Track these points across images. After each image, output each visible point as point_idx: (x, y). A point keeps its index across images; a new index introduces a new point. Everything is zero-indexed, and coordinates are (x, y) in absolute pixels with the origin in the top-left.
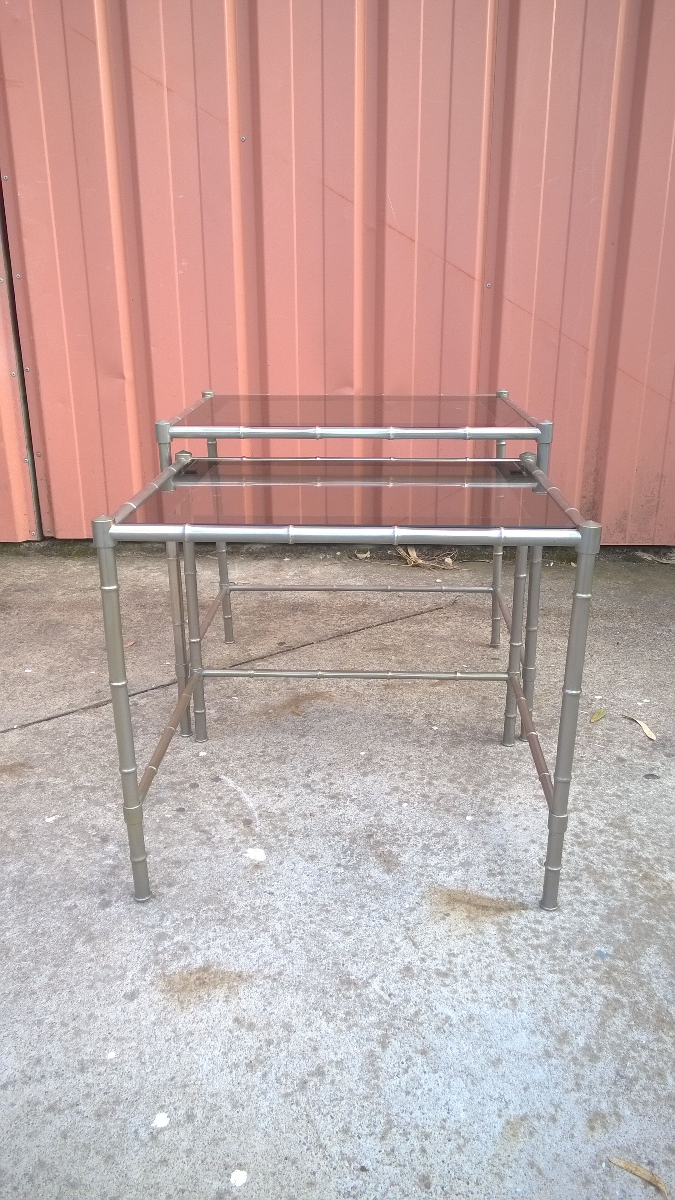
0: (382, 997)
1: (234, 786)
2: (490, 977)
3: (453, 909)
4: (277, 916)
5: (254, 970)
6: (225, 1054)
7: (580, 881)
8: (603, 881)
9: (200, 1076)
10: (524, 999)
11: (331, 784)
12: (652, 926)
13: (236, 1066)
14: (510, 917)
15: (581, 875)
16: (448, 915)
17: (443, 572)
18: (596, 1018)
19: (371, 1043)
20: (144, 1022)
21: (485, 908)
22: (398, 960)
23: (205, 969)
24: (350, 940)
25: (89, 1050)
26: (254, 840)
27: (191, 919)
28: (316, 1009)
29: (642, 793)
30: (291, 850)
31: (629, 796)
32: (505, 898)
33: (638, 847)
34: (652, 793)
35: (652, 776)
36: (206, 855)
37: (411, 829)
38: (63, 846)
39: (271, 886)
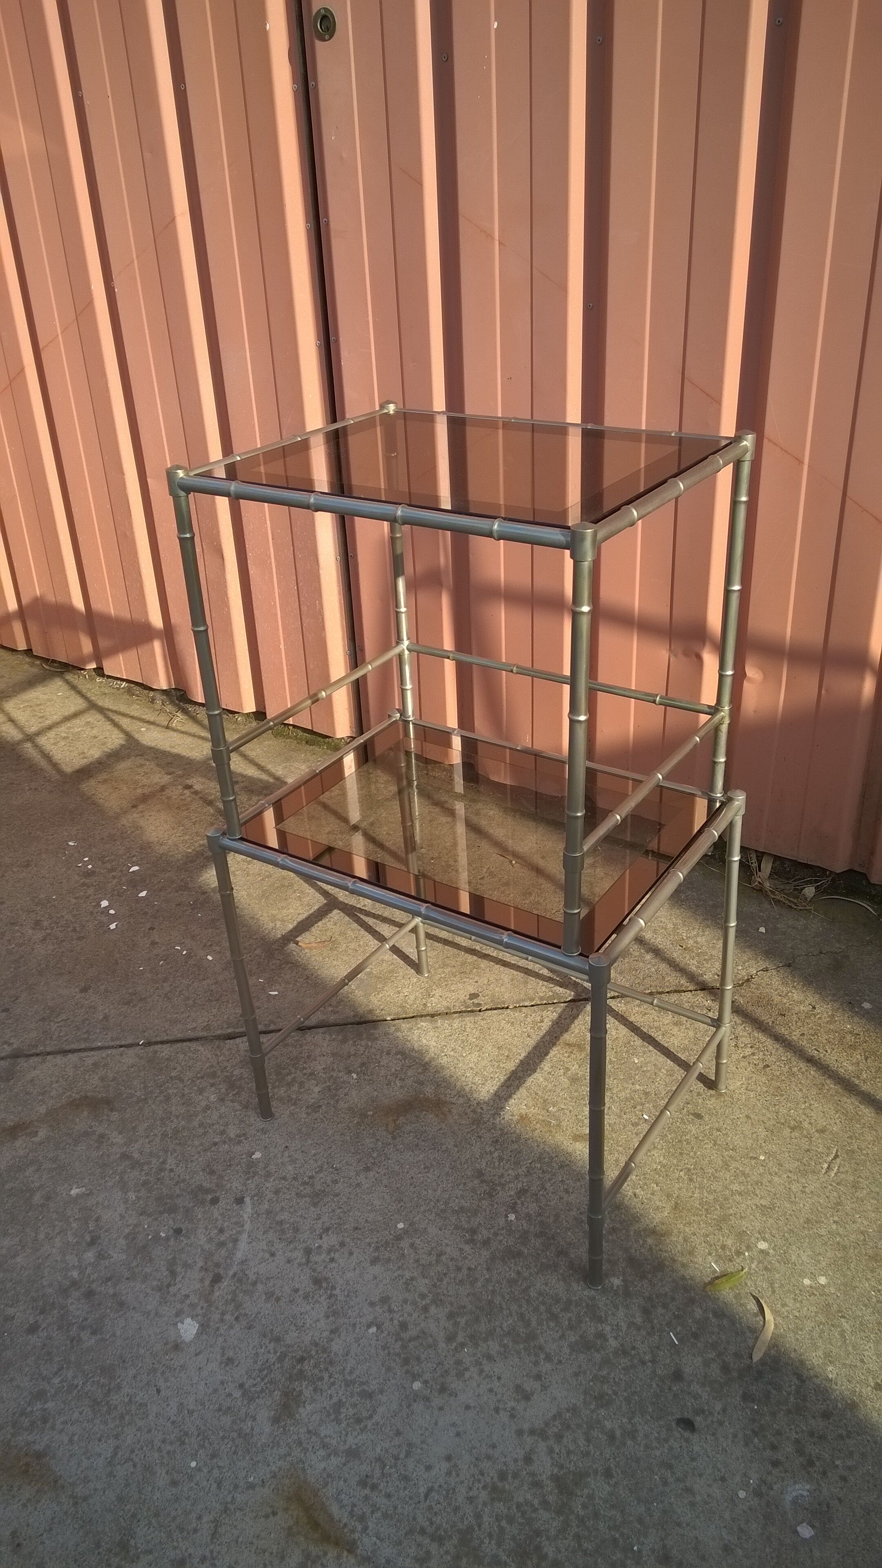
1: (246, 1219)
3: (286, 1510)
4: (140, 1423)
5: (71, 1481)
7: (441, 1545)
8: (465, 1560)
11: (332, 1260)
14: (325, 1554)
15: (450, 1537)
16: (274, 1514)
17: (786, 912)
21: (315, 1525)
23: (39, 1456)
24: (170, 1492)
26: (202, 1308)
27: (77, 1386)
29: (647, 1447)
30: (221, 1339)
31: (624, 1444)
32: (345, 1525)
33: (553, 1532)
34: (658, 1453)
35: (687, 1424)
36: (149, 1307)
37: (347, 1371)
38: (59, 1233)
39: (166, 1380)
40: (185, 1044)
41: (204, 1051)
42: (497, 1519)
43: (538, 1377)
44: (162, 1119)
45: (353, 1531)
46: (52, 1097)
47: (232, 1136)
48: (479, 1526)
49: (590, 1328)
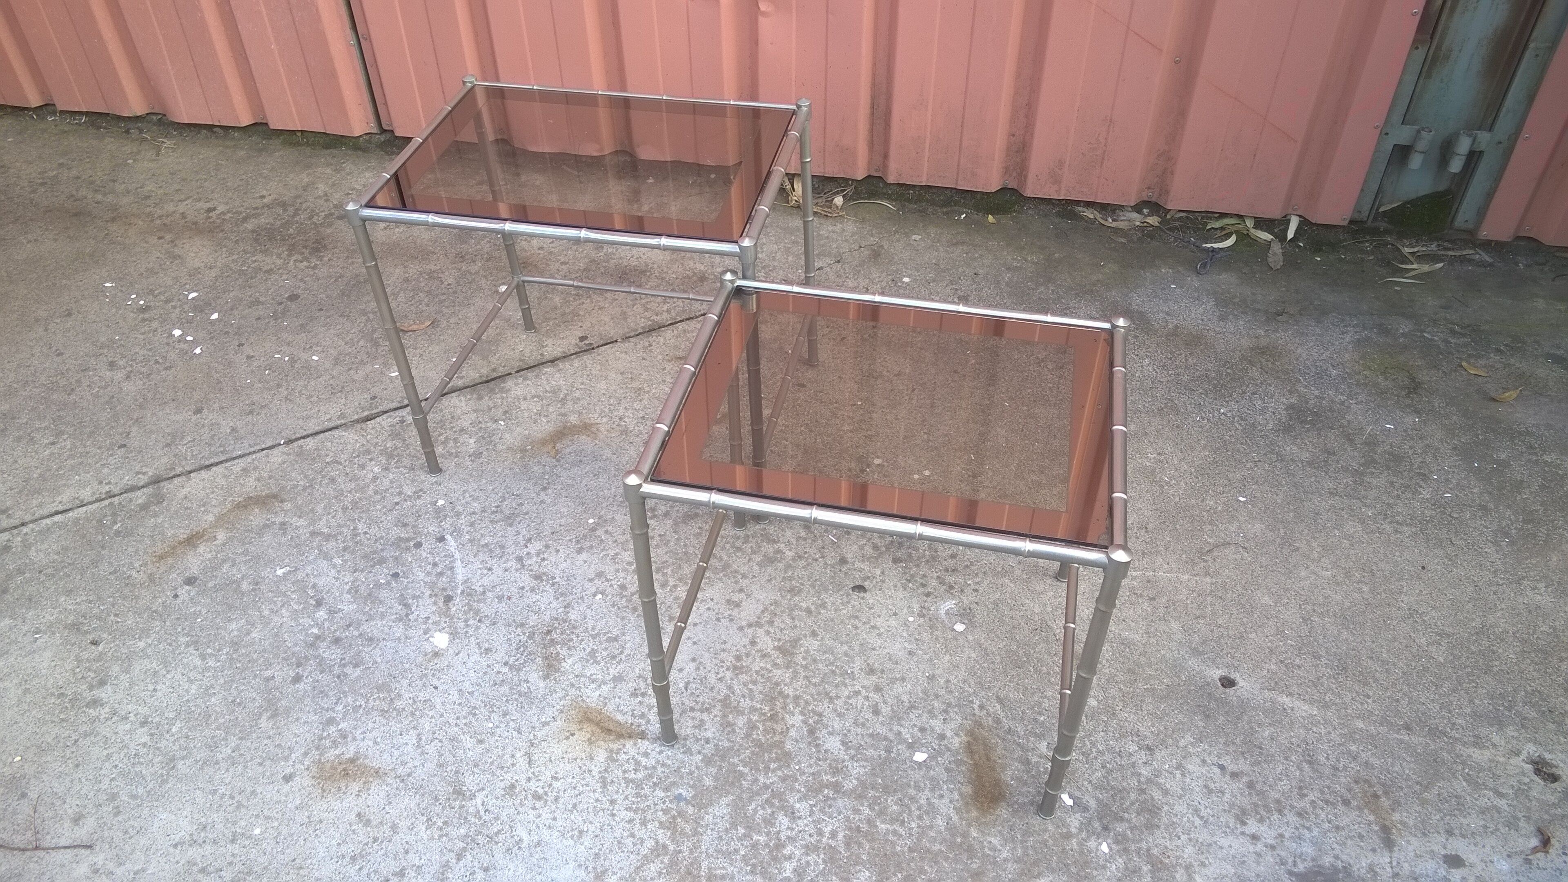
0: (478, 812)
1: (453, 551)
2: (575, 806)
3: (581, 729)
4: (431, 713)
5: (390, 768)
6: (339, 844)
8: (731, 716)
9: (314, 862)
10: (590, 833)
11: (543, 559)
12: (742, 775)
13: (343, 856)
14: (624, 746)
15: (715, 706)
16: (573, 735)
17: (822, 221)
18: (638, 861)
19: (451, 854)
20: (289, 806)
21: (609, 731)
22: (508, 776)
23: (352, 761)
24: (480, 749)
25: (243, 823)
26: (445, 622)
27: (361, 705)
28: (423, 815)
29: (836, 610)
30: (473, 639)
31: (820, 613)
32: (632, 724)
33: (788, 680)
34: (845, 612)
35: (860, 588)
36: (398, 635)
37: (590, 628)
38: (283, 606)
39: (439, 679)
40: (326, 434)
41: (349, 436)
42: (745, 685)
43: (741, 590)
44: (336, 497)
45: (639, 726)
46: (215, 506)
47: (409, 493)
48: (733, 693)
49: (769, 549)
